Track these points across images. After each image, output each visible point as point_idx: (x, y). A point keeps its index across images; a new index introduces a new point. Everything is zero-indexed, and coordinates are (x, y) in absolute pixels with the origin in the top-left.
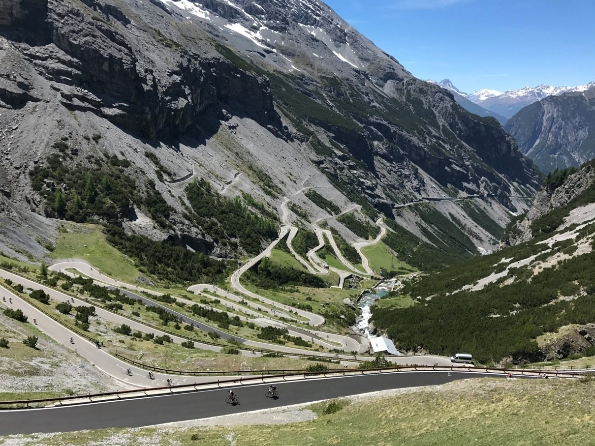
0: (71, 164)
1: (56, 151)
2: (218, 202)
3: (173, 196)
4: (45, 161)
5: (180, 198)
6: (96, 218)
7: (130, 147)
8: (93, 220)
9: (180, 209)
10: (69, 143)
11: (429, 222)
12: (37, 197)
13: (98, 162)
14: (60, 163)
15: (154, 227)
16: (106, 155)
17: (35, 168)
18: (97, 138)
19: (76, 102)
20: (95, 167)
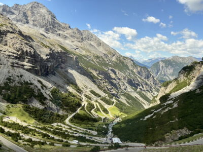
0: (12, 85)
1: (7, 81)
3: (46, 94)
4: (3, 84)
5: (49, 94)
7: (32, 78)
8: (19, 103)
9: (49, 98)
10: (12, 78)
13: (21, 84)
15: (40, 104)
16: (24, 81)
18: (21, 76)
19: (15, 65)
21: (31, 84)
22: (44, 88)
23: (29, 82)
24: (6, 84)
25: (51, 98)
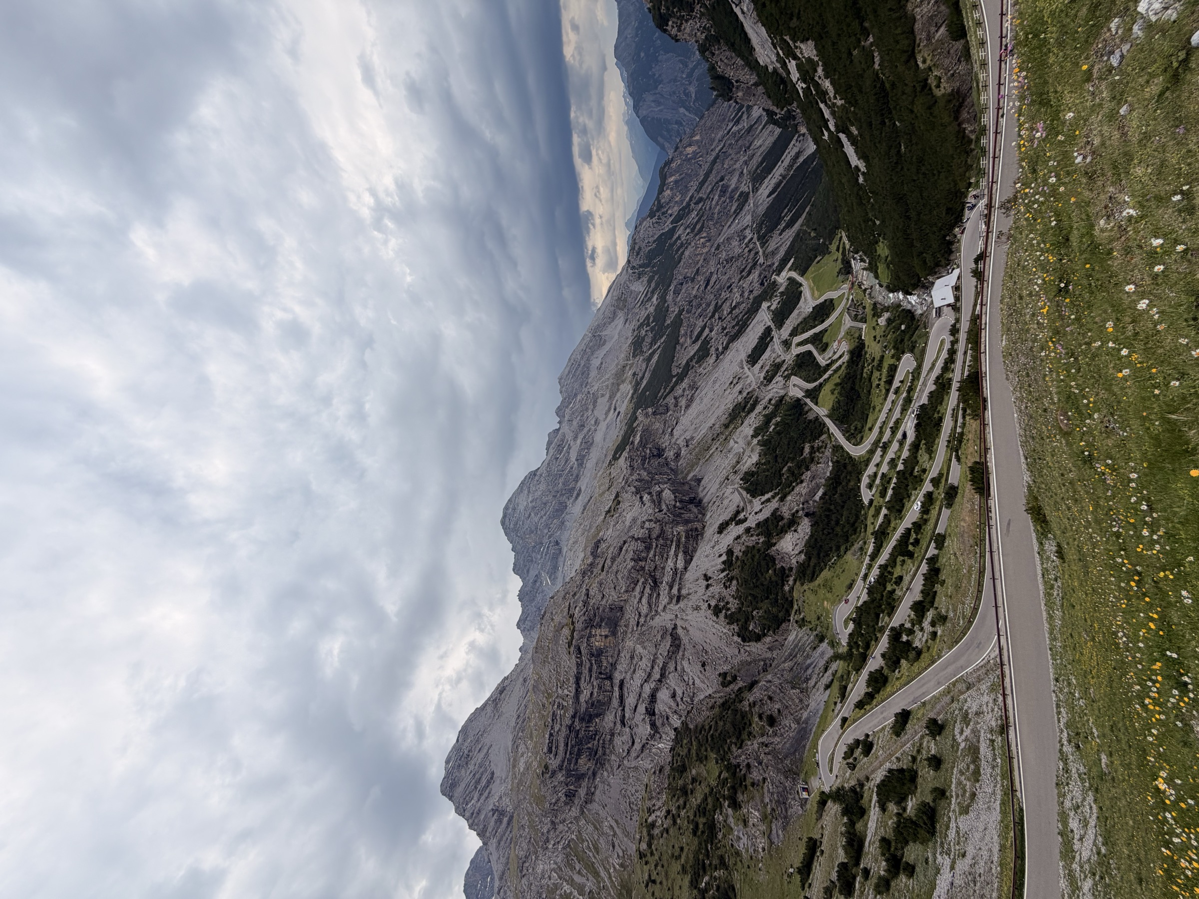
0: (734, 605)
1: (722, 615)
2: (764, 464)
3: (761, 510)
4: (732, 627)
5: (762, 503)
6: (787, 588)
7: (713, 547)
8: (790, 591)
9: (774, 504)
10: (713, 603)
11: (780, 219)
12: (768, 639)
13: (731, 580)
14: (733, 613)
15: (795, 531)
16: (723, 571)
17: (739, 636)
18: (707, 578)
19: (675, 591)
20: (734, 582)
21: (730, 552)
22: (741, 516)
23: (724, 558)
24: (731, 619)
25: (773, 497)
